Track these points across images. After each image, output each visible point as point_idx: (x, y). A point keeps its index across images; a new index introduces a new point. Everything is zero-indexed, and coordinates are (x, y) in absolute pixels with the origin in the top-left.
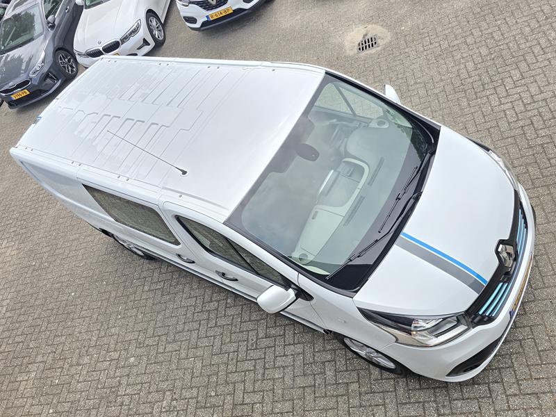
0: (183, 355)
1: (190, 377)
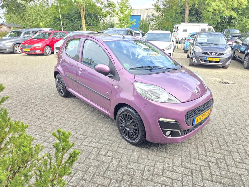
0: (103, 152)
1: (105, 169)
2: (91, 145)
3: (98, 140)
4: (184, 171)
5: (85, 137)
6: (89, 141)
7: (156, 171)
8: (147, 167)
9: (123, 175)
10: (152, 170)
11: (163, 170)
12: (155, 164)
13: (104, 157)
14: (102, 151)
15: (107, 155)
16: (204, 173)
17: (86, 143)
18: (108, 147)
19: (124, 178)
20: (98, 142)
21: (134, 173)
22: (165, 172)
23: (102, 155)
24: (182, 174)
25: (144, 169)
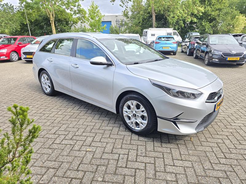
2: (63, 143)
3: (71, 137)
4: (156, 154)
5: (57, 135)
6: (61, 139)
7: (130, 158)
8: (121, 155)
9: (98, 165)
10: (127, 158)
11: (137, 156)
12: (129, 152)
13: (78, 153)
14: (75, 147)
15: (81, 150)
16: (174, 154)
17: (58, 141)
18: (81, 143)
19: (99, 169)
20: (71, 139)
21: (108, 163)
22: (139, 158)
23: (75, 150)
24: (155, 158)
25: (119, 158)
